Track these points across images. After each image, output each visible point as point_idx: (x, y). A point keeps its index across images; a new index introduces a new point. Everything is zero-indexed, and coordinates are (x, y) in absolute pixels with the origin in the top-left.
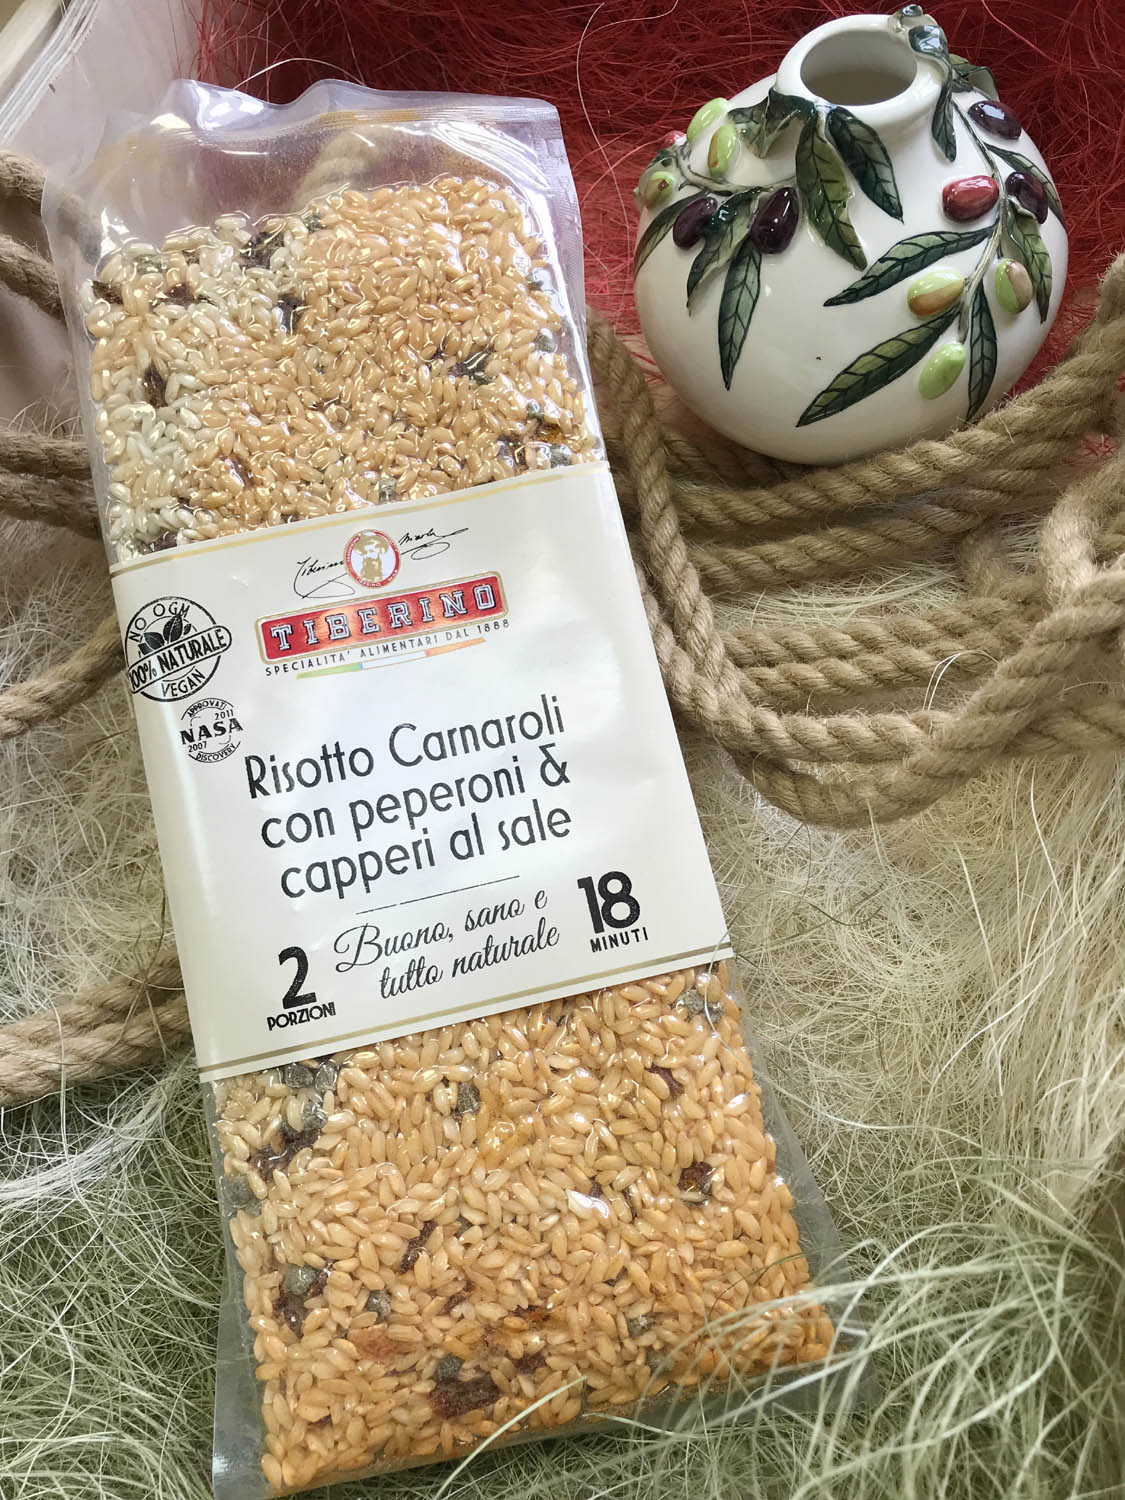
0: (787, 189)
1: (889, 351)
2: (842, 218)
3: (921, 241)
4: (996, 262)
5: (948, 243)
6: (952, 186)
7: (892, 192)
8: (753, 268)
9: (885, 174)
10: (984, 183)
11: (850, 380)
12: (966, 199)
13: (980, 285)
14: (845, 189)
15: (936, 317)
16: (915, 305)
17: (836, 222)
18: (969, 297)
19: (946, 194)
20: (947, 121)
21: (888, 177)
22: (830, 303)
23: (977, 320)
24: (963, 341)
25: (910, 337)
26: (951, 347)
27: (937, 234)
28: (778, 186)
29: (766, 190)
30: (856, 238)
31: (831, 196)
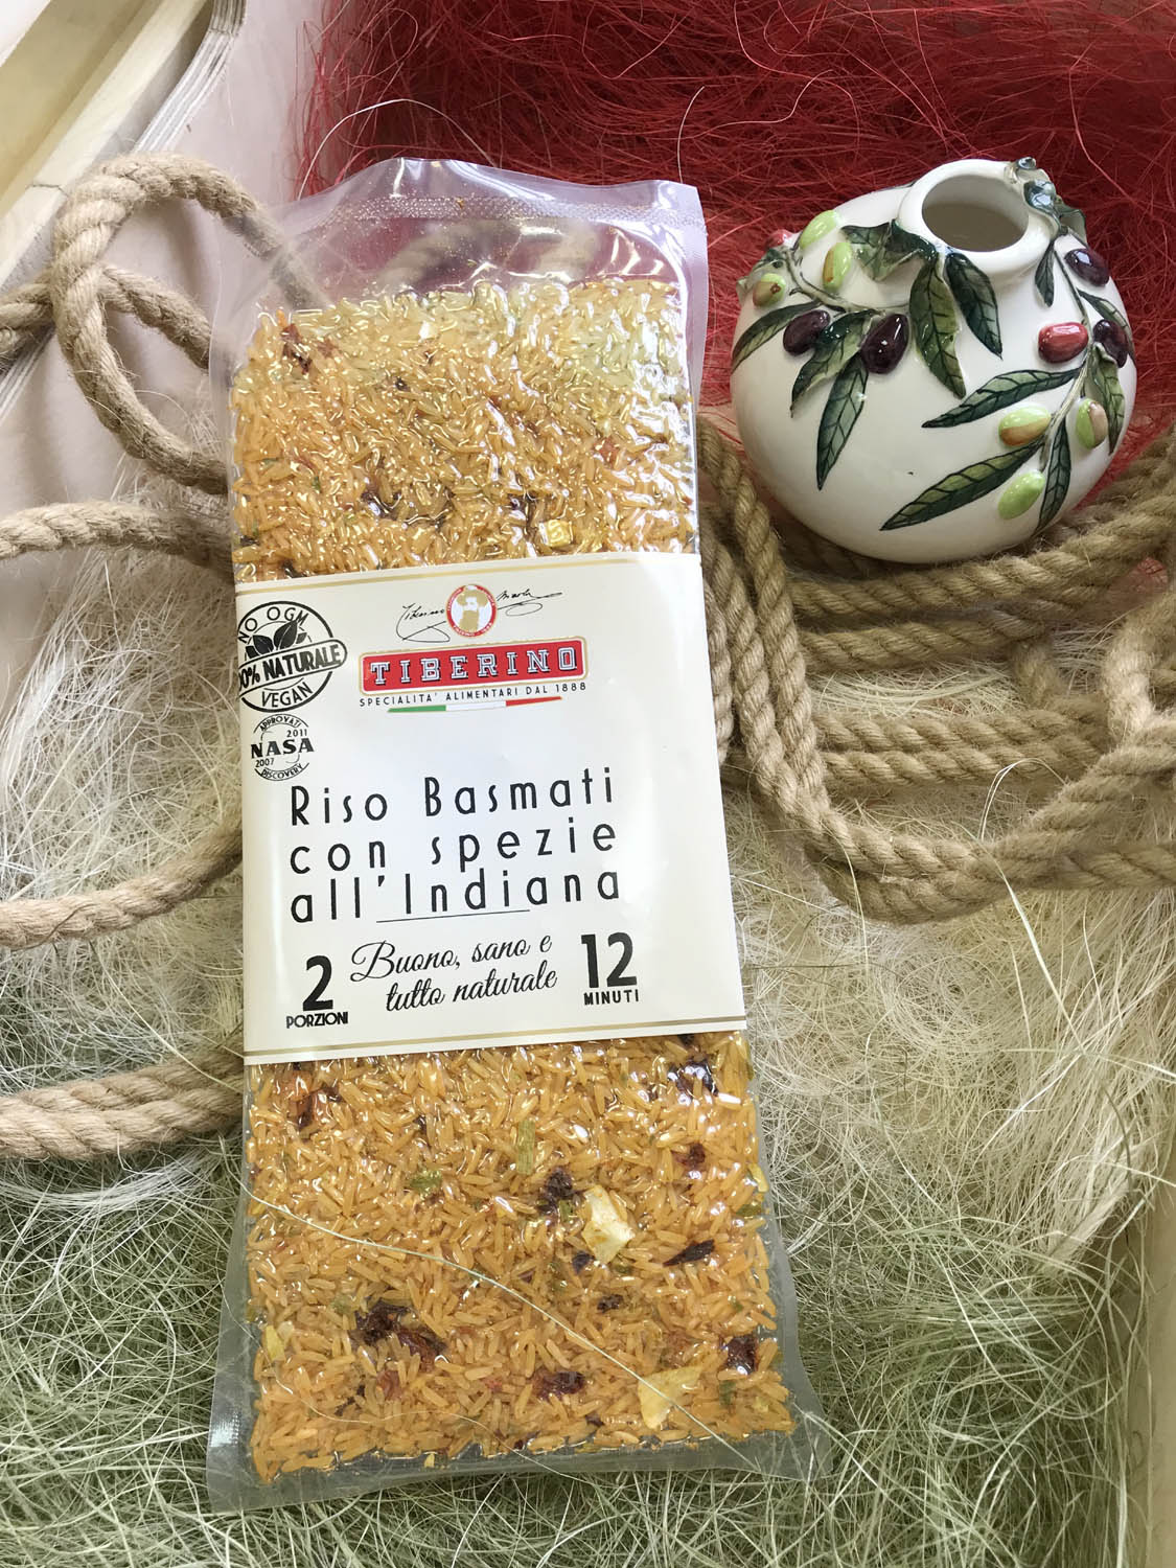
0: (899, 316)
1: (976, 473)
2: (949, 349)
3: (1016, 377)
4: (1079, 402)
5: (1040, 381)
6: (1049, 330)
7: (995, 331)
8: (858, 384)
9: (991, 313)
10: (1075, 330)
11: (936, 495)
12: (1059, 344)
13: (1064, 421)
14: (954, 323)
15: (1020, 448)
16: (1005, 436)
17: (942, 352)
18: (1052, 433)
19: (1042, 336)
20: (1048, 270)
21: (993, 317)
22: (928, 425)
23: (1056, 452)
24: (1042, 470)
25: (997, 463)
26: (1032, 476)
27: (1031, 372)
28: (889, 311)
29: (879, 313)
30: (958, 370)
31: (940, 328)
